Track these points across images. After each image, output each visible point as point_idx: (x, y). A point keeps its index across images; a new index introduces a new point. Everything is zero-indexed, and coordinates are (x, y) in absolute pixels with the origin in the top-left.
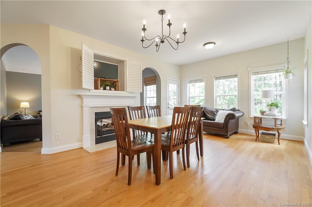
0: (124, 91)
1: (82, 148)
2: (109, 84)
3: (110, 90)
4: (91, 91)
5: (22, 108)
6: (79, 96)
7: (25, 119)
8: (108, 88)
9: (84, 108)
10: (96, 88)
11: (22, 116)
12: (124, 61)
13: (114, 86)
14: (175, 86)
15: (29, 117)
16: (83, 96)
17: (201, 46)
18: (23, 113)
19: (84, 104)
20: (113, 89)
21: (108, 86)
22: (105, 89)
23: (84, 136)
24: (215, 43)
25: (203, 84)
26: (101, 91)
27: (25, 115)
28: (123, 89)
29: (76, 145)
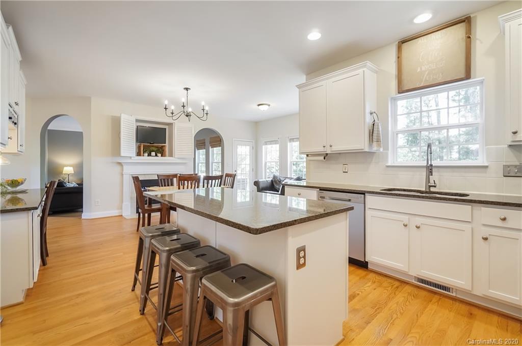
0: (172, 156)
1: (122, 216)
2: (154, 149)
3: (156, 155)
4: (132, 158)
5: (65, 174)
6: (120, 164)
7: (68, 186)
8: (153, 154)
9: (124, 175)
10: (139, 154)
11: (65, 183)
12: (172, 124)
13: (161, 151)
14: (248, 147)
15: (72, 184)
16: (123, 164)
17: (255, 106)
18: (66, 180)
19: (124, 171)
20: (159, 155)
21: (153, 151)
22: (149, 155)
23: (124, 203)
24: (269, 105)
25: (278, 146)
26: (145, 158)
27: (69, 183)
28: (171, 155)
29: (115, 213)
